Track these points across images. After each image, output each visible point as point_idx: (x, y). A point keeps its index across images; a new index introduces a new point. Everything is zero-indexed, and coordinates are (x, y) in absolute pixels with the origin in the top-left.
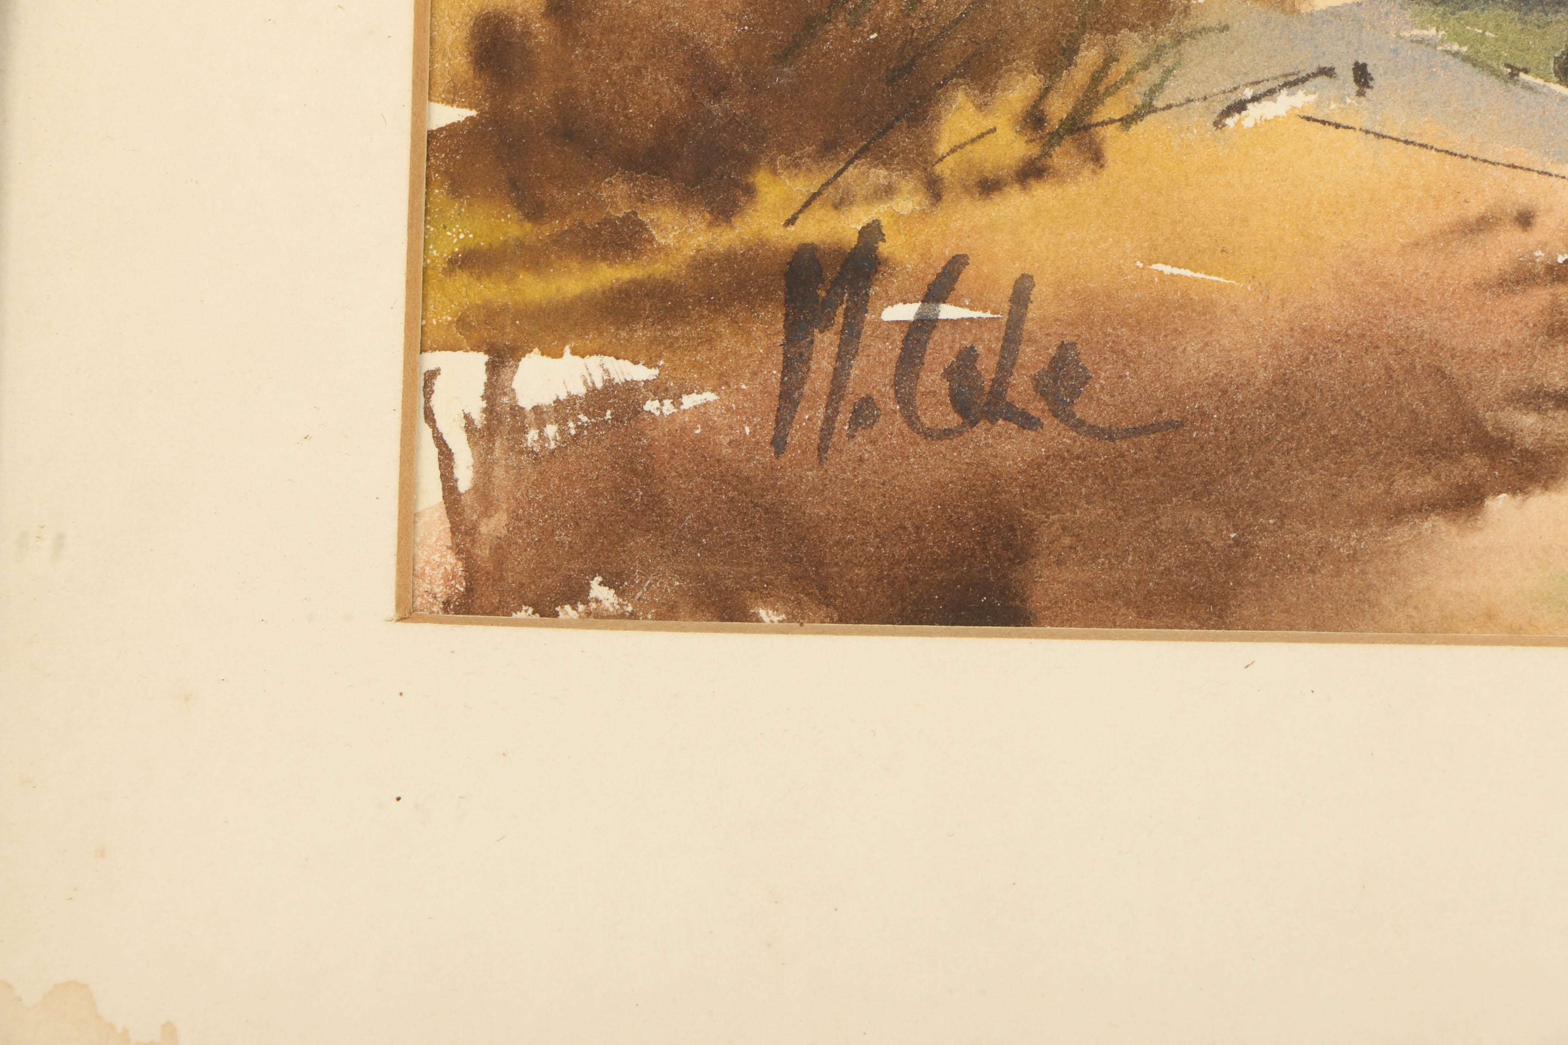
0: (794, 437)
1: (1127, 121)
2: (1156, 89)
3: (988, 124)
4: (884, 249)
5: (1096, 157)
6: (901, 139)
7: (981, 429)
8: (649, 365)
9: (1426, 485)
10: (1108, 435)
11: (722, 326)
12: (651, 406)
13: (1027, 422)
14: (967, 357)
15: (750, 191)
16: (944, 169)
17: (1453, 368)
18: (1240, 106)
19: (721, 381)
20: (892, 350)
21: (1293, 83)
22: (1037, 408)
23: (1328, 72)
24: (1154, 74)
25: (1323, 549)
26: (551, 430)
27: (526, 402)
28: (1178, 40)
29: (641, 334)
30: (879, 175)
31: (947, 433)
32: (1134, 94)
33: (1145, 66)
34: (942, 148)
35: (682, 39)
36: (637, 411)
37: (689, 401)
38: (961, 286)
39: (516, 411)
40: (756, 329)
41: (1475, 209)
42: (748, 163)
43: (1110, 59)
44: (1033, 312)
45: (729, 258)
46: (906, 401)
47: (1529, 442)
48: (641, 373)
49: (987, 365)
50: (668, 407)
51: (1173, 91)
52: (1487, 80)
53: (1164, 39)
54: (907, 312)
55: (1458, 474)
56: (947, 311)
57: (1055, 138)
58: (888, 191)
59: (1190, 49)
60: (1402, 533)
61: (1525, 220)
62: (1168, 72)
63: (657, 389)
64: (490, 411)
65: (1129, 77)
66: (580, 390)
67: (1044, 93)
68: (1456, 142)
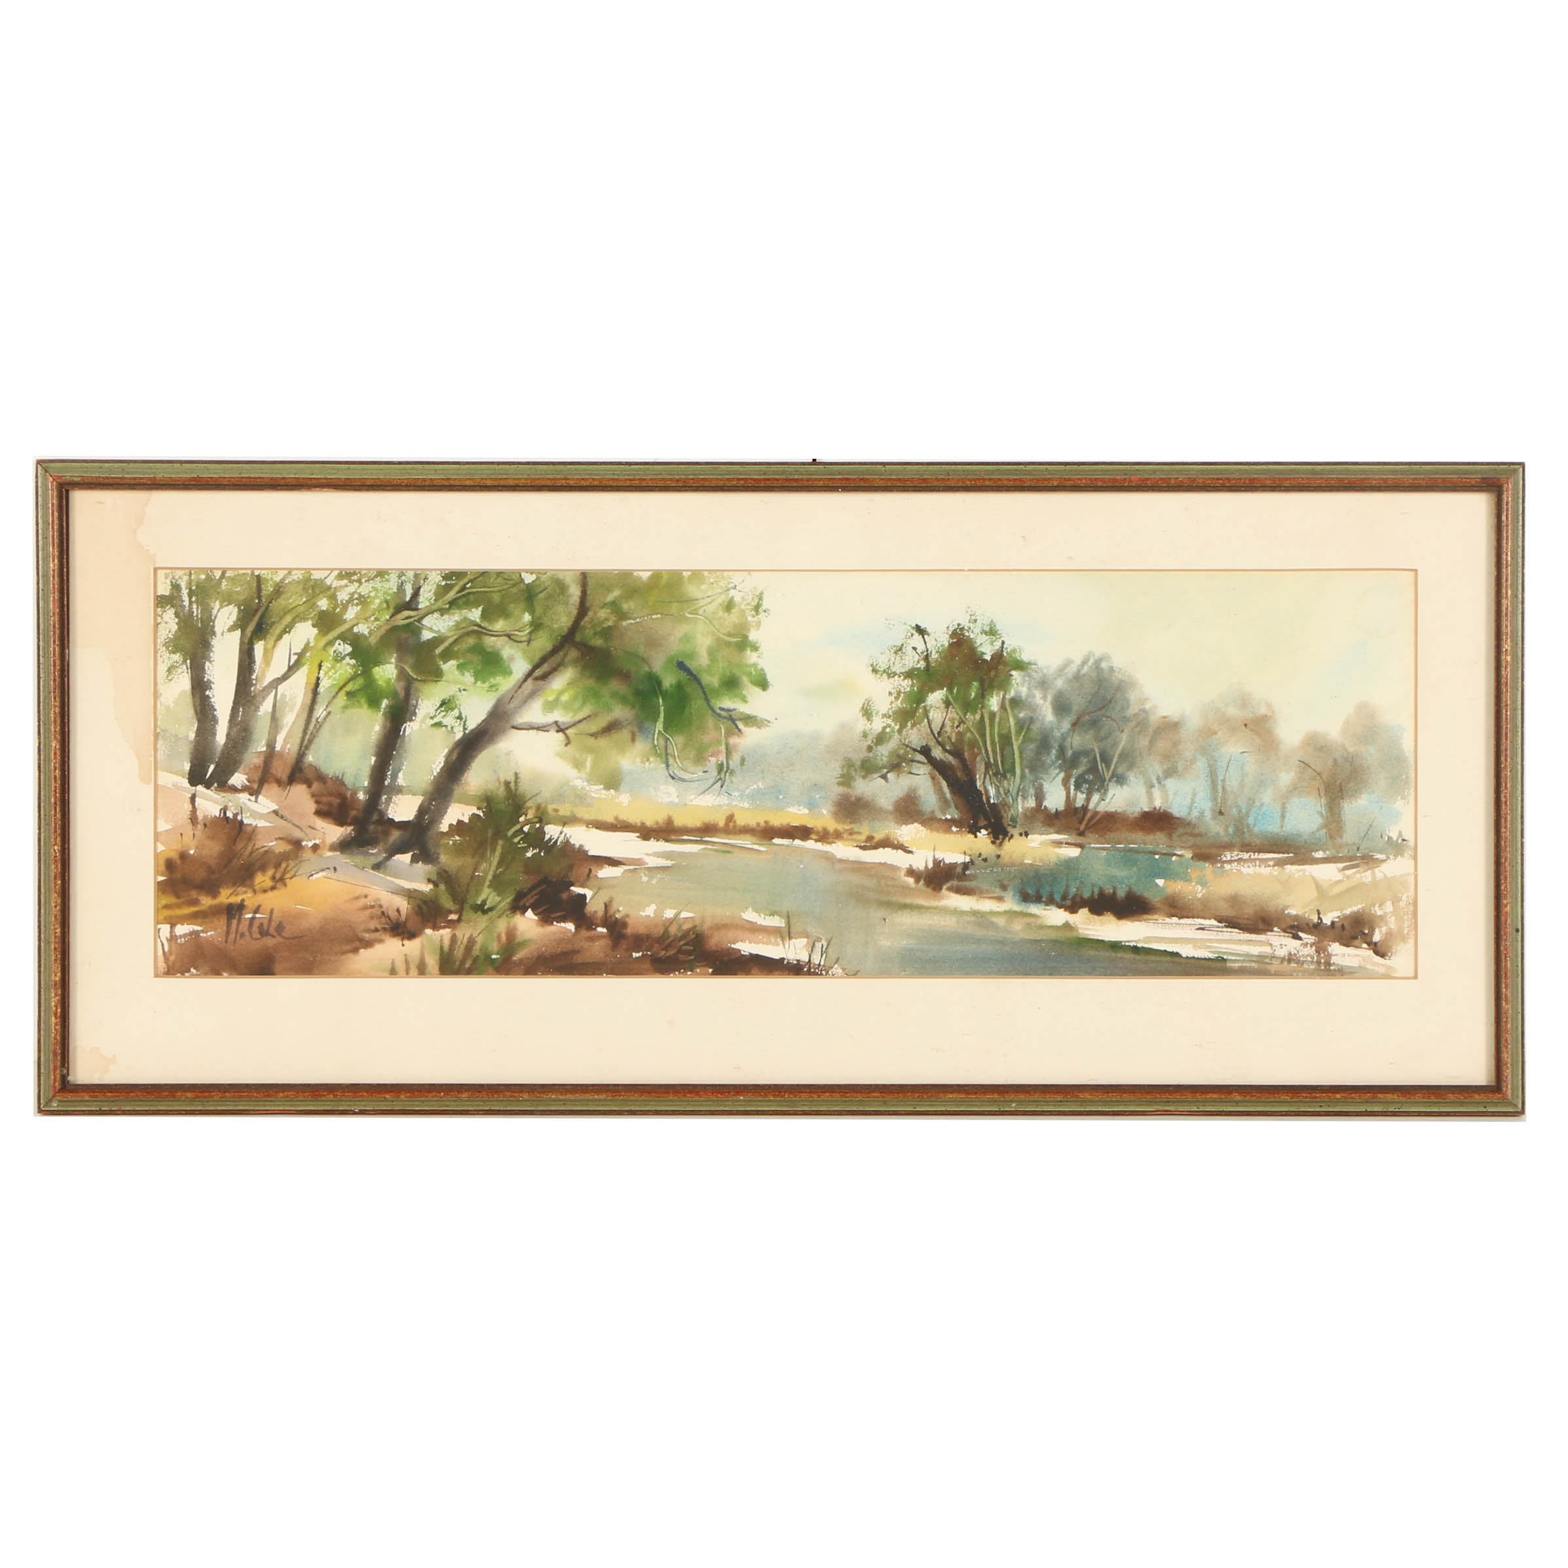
0: (229, 940)
1: (291, 878)
2: (296, 872)
3: (264, 879)
4: (245, 903)
5: (285, 885)
6: (248, 882)
7: (264, 938)
8: (201, 926)
9: (348, 948)
10: (288, 939)
11: (215, 920)
12: (201, 935)
13: (273, 936)
14: (262, 924)
15: (219, 893)
16: (257, 888)
17: (353, 926)
18: (312, 875)
19: (215, 930)
20: (248, 923)
21: (322, 870)
22: (275, 934)
23: (328, 868)
24: (296, 869)
25: (329, 960)
26: (183, 939)
27: (178, 934)
28: (301, 862)
29: (199, 920)
30: (244, 889)
31: (258, 939)
32: (292, 873)
33: (294, 867)
34: (256, 884)
35: (205, 863)
36: (199, 936)
37: (209, 934)
38: (261, 910)
39: (176, 936)
40: (222, 920)
41: (357, 894)
42: (219, 887)
43: (287, 866)
44: (274, 916)
45: (215, 906)
46: (250, 933)
47: (367, 939)
48: (199, 928)
49: (265, 927)
50: (205, 935)
51: (300, 872)
52: (358, 870)
53: (297, 862)
54: (249, 916)
55: (354, 945)
56: (258, 916)
57: (278, 881)
58: (246, 892)
59: (303, 864)
60: (344, 957)
61: (366, 896)
62: (298, 869)
63: (203, 931)
64: (171, 936)
65: (291, 870)
66: (188, 932)
67: (275, 873)
68: (352, 882)
